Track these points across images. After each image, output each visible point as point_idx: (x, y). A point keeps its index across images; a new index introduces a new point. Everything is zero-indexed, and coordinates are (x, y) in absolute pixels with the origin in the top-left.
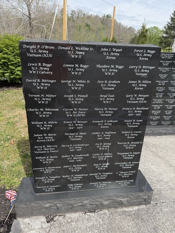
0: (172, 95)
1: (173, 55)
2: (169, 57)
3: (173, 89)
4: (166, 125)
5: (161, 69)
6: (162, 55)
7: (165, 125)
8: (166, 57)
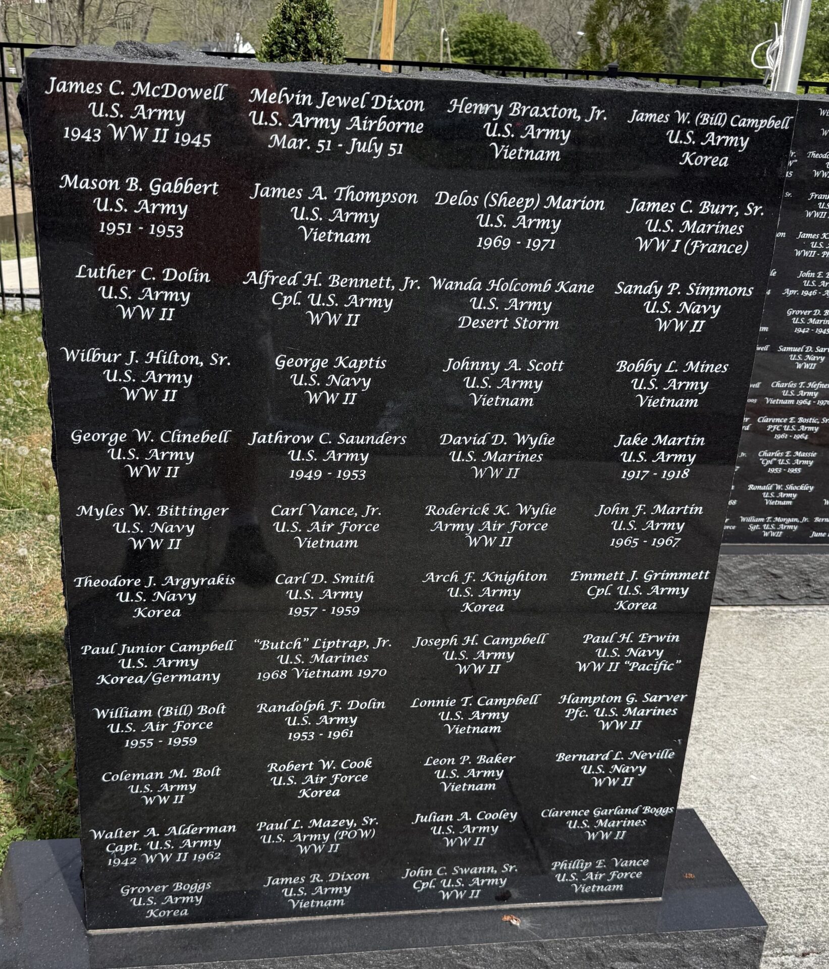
0: (477, 586)
1: (413, 116)
2: (364, 136)
3: (478, 520)
4: (466, 902)
5: (289, 291)
6: (268, 108)
7: (453, 902)
8: (324, 133)
